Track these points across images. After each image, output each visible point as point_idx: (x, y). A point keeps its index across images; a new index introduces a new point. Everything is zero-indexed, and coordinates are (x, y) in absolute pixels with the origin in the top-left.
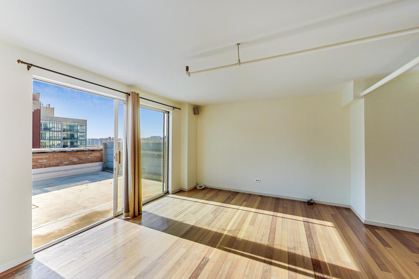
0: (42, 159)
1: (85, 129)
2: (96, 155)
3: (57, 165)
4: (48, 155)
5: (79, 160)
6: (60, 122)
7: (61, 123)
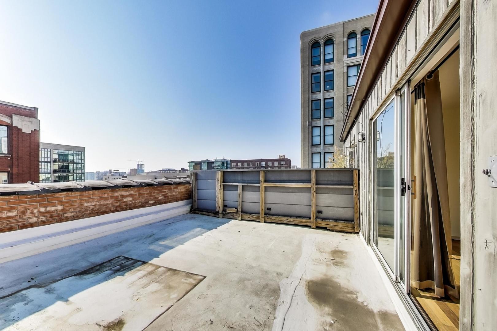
0: (127, 196)
1: (83, 158)
2: (181, 190)
3: (142, 206)
4: (133, 190)
5: (165, 197)
6: (49, 150)
7: (51, 152)
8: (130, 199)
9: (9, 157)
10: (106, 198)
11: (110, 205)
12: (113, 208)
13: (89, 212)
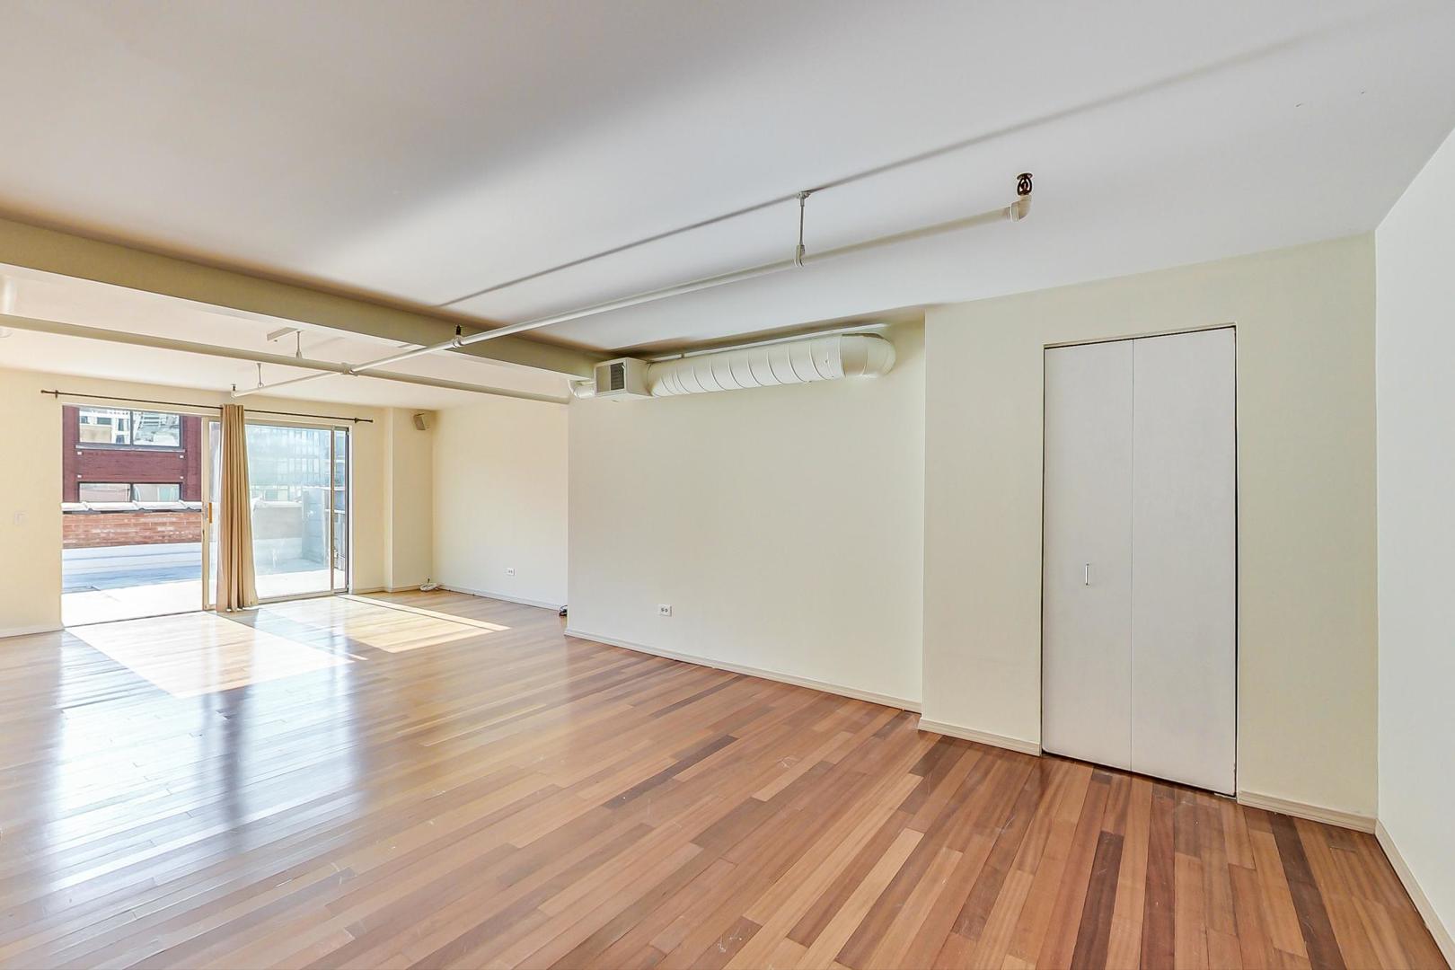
8: (171, 528)
9: (182, 454)
10: (127, 525)
11: (134, 535)
12: (137, 539)
13: (98, 540)
